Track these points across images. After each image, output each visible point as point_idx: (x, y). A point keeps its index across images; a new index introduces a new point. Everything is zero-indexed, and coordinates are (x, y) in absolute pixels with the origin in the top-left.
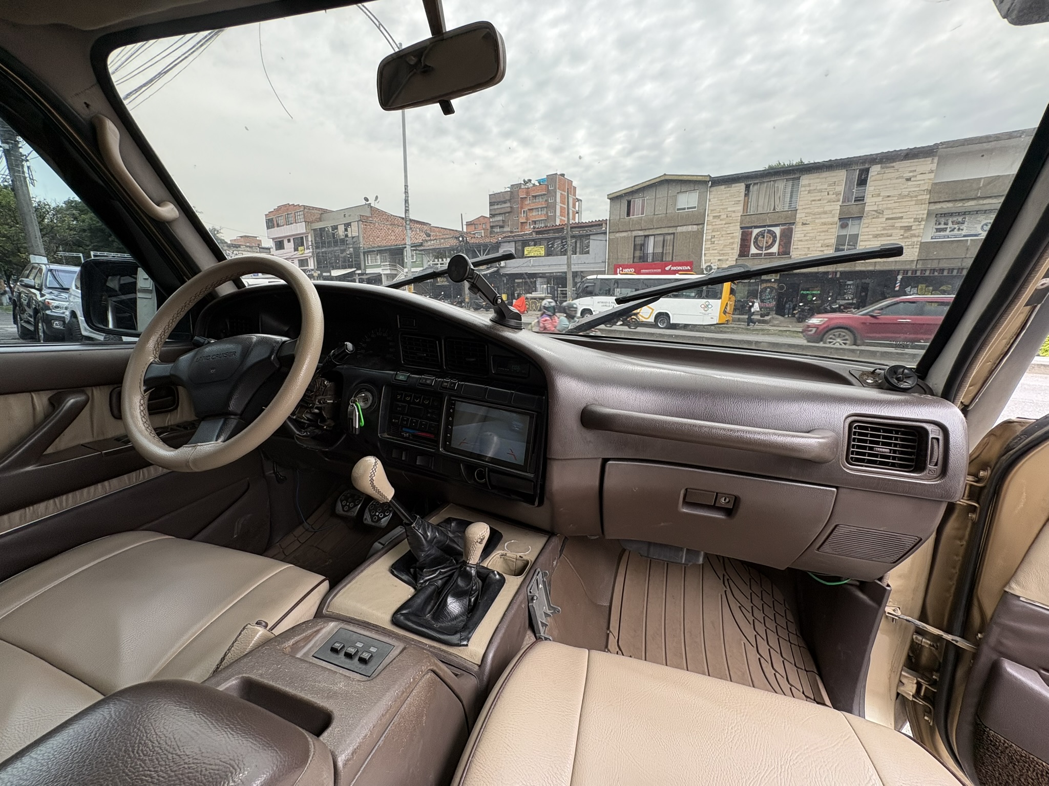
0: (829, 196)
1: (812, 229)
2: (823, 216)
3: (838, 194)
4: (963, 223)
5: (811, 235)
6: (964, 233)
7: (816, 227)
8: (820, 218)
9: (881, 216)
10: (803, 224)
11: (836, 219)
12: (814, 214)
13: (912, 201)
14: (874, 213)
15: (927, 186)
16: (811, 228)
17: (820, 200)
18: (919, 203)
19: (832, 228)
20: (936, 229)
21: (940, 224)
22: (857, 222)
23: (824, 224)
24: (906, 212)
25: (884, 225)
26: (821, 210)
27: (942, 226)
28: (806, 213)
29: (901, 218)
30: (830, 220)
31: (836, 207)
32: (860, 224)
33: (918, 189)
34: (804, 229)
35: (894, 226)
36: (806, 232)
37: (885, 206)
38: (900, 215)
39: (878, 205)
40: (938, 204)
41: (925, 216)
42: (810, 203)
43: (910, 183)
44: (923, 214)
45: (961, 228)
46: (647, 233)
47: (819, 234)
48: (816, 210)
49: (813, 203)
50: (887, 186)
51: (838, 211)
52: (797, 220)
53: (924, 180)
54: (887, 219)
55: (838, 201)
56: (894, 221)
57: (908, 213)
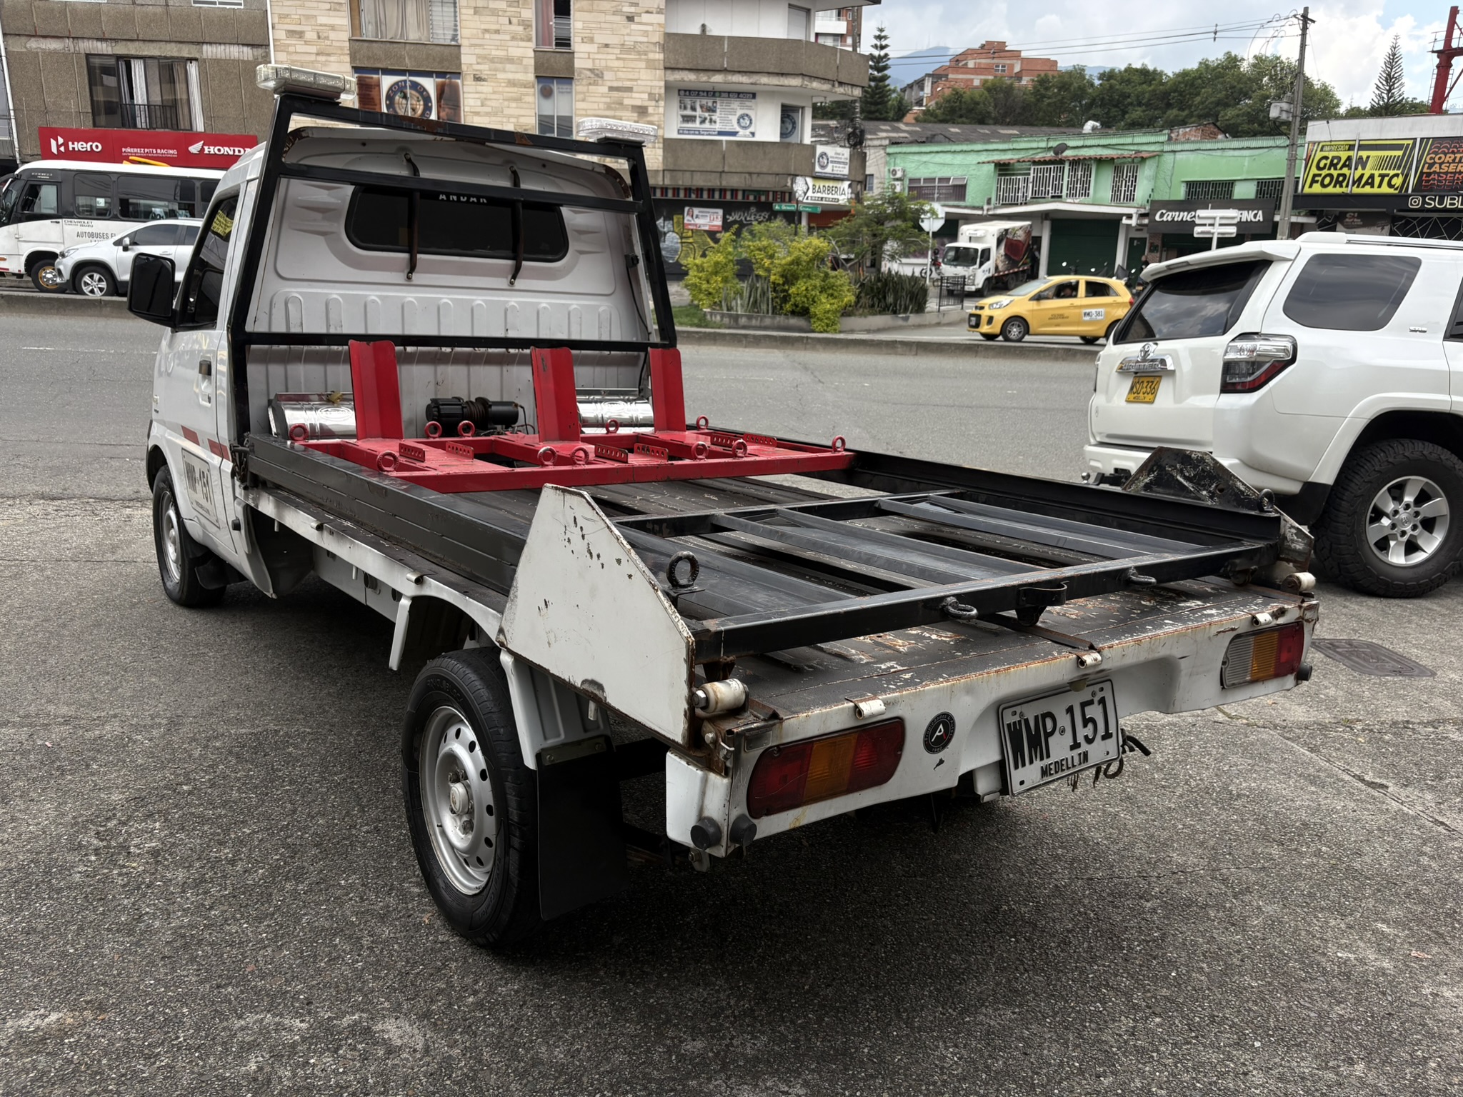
0: (513, 28)
1: (494, 93)
2: (508, 67)
3: (526, 25)
4: (714, 111)
5: (494, 104)
6: (718, 127)
7: (501, 89)
8: (504, 71)
9: (600, 82)
10: (478, 79)
11: (531, 77)
12: (492, 61)
13: (640, 60)
14: (588, 73)
15: (657, 38)
16: (490, 89)
17: (497, 32)
18: (651, 65)
19: (527, 94)
20: (683, 117)
21: (685, 108)
22: (565, 87)
23: (512, 83)
24: (636, 80)
25: (608, 100)
26: (501, 53)
27: (689, 112)
28: (479, 56)
29: (630, 89)
30: (520, 77)
31: (526, 51)
32: (571, 92)
33: (645, 39)
34: (480, 89)
35: (621, 104)
36: (483, 96)
37: (603, 63)
38: (628, 84)
39: (594, 59)
40: (676, 72)
41: (663, 91)
42: (481, 36)
43: (634, 27)
44: (660, 87)
45: (714, 118)
46: (121, 49)
47: (506, 103)
48: (494, 53)
49: (487, 36)
50: (603, 25)
51: (532, 62)
52: (464, 68)
53: (652, 24)
54: (611, 89)
55: (530, 40)
56: (621, 94)
57: (639, 82)
